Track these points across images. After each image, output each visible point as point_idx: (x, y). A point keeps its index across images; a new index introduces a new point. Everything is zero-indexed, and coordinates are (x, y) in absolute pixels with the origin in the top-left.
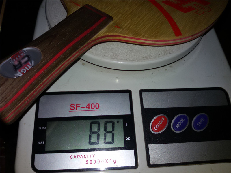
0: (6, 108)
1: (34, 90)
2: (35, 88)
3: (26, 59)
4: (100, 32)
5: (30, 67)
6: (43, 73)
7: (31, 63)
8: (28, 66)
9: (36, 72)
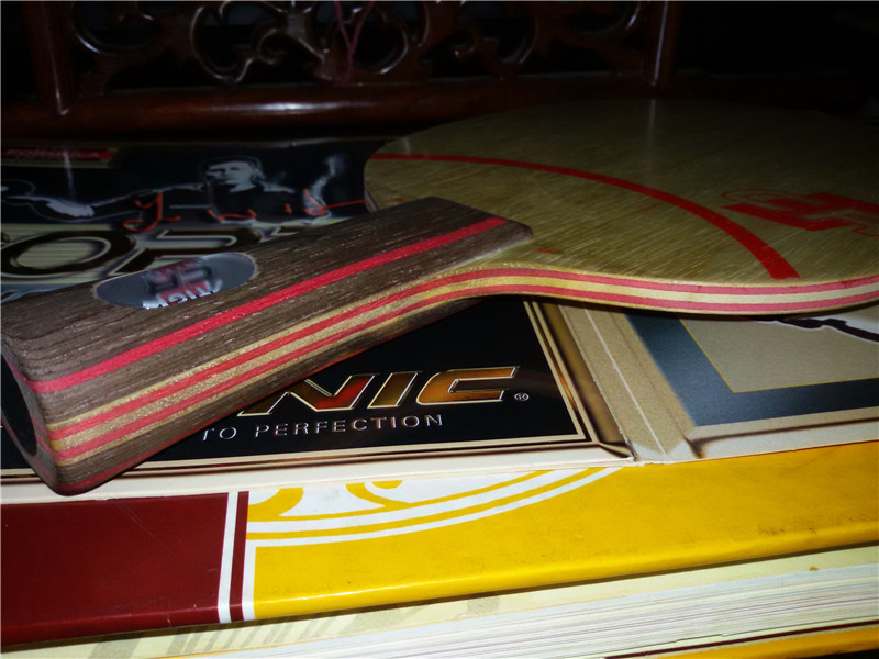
0: (75, 387)
1: (199, 368)
2: (200, 363)
3: (200, 274)
4: (478, 258)
5: (203, 294)
6: (246, 320)
7: (213, 286)
8: (199, 289)
9: (220, 308)
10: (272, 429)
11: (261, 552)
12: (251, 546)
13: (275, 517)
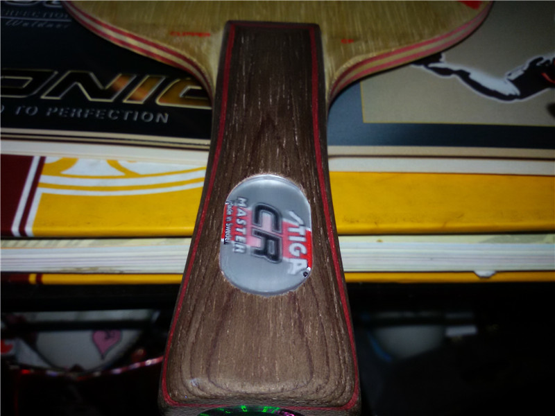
10: (59, 111)
11: (44, 196)
12: (40, 191)
13: (58, 174)
